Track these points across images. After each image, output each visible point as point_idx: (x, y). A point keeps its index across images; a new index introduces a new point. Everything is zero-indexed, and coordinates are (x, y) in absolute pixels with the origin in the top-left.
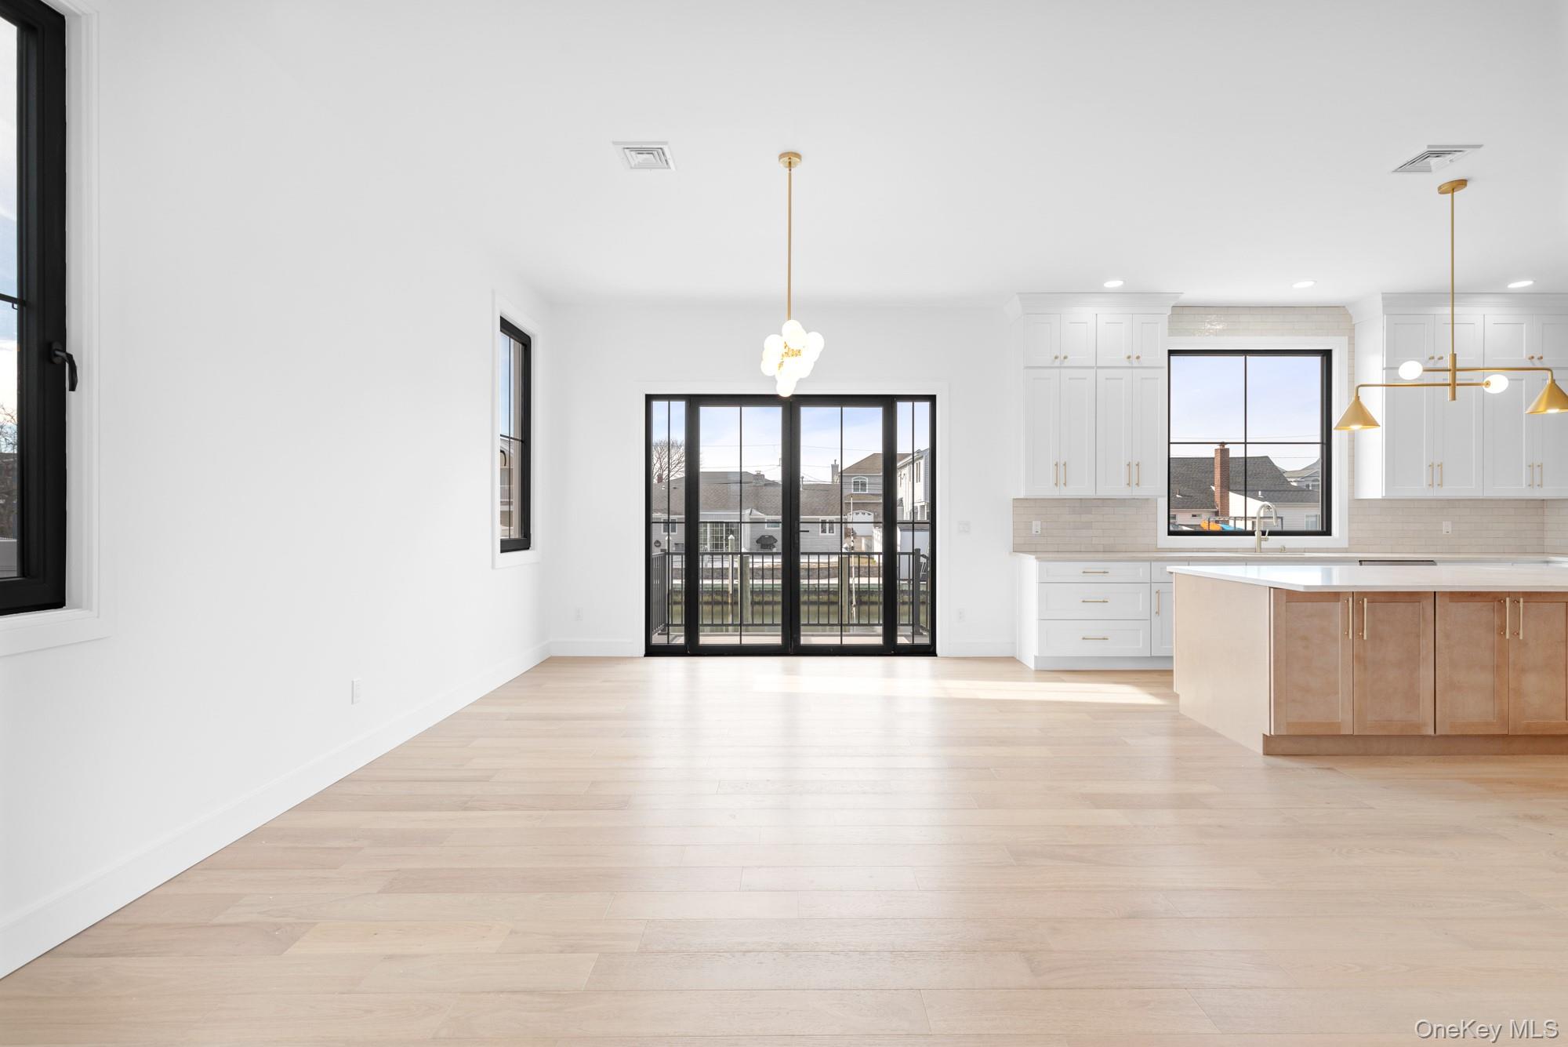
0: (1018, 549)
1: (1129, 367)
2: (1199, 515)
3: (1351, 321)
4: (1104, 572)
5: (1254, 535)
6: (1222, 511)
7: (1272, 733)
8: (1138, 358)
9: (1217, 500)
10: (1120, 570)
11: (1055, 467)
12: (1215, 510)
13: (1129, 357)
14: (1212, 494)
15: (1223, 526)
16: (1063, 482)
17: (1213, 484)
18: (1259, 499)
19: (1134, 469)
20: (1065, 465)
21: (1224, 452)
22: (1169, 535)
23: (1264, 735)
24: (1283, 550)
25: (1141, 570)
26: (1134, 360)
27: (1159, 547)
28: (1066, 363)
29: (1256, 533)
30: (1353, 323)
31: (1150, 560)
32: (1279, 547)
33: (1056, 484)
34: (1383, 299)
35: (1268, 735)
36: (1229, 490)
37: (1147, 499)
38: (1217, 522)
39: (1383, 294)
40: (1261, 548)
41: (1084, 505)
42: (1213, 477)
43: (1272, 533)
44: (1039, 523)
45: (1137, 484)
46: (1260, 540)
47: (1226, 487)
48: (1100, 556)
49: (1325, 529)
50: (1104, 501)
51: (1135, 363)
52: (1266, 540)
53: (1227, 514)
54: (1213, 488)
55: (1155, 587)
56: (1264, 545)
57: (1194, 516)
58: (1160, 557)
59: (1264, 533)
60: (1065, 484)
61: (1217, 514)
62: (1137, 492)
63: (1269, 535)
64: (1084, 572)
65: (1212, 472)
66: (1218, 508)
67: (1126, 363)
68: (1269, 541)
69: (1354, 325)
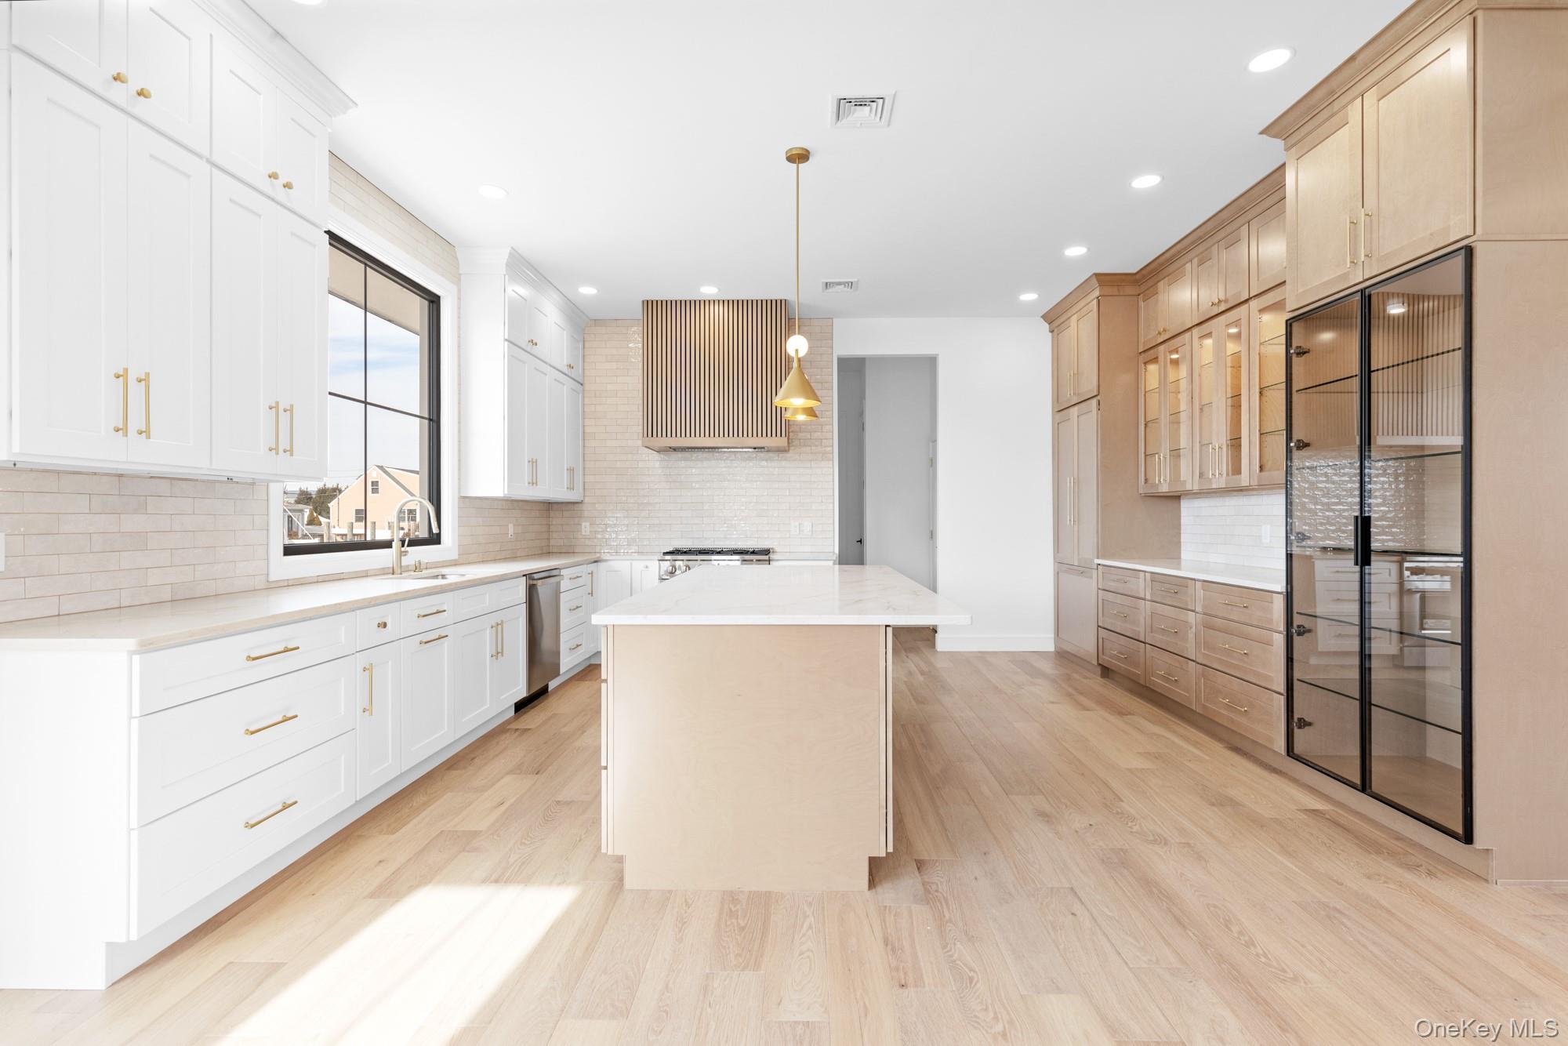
1: (271, 198)
3: (458, 268)
5: (391, 547)
8: (287, 185)
13: (274, 176)
22: (285, 554)
24: (417, 567)
26: (278, 183)
27: (270, 579)
28: (141, 107)
29: (394, 544)
30: (462, 271)
34: (510, 255)
39: (512, 248)
40: (403, 565)
46: (402, 554)
51: (281, 194)
52: (408, 551)
56: (408, 559)
63: (408, 546)
67: (268, 186)
68: (409, 555)
69: (460, 274)
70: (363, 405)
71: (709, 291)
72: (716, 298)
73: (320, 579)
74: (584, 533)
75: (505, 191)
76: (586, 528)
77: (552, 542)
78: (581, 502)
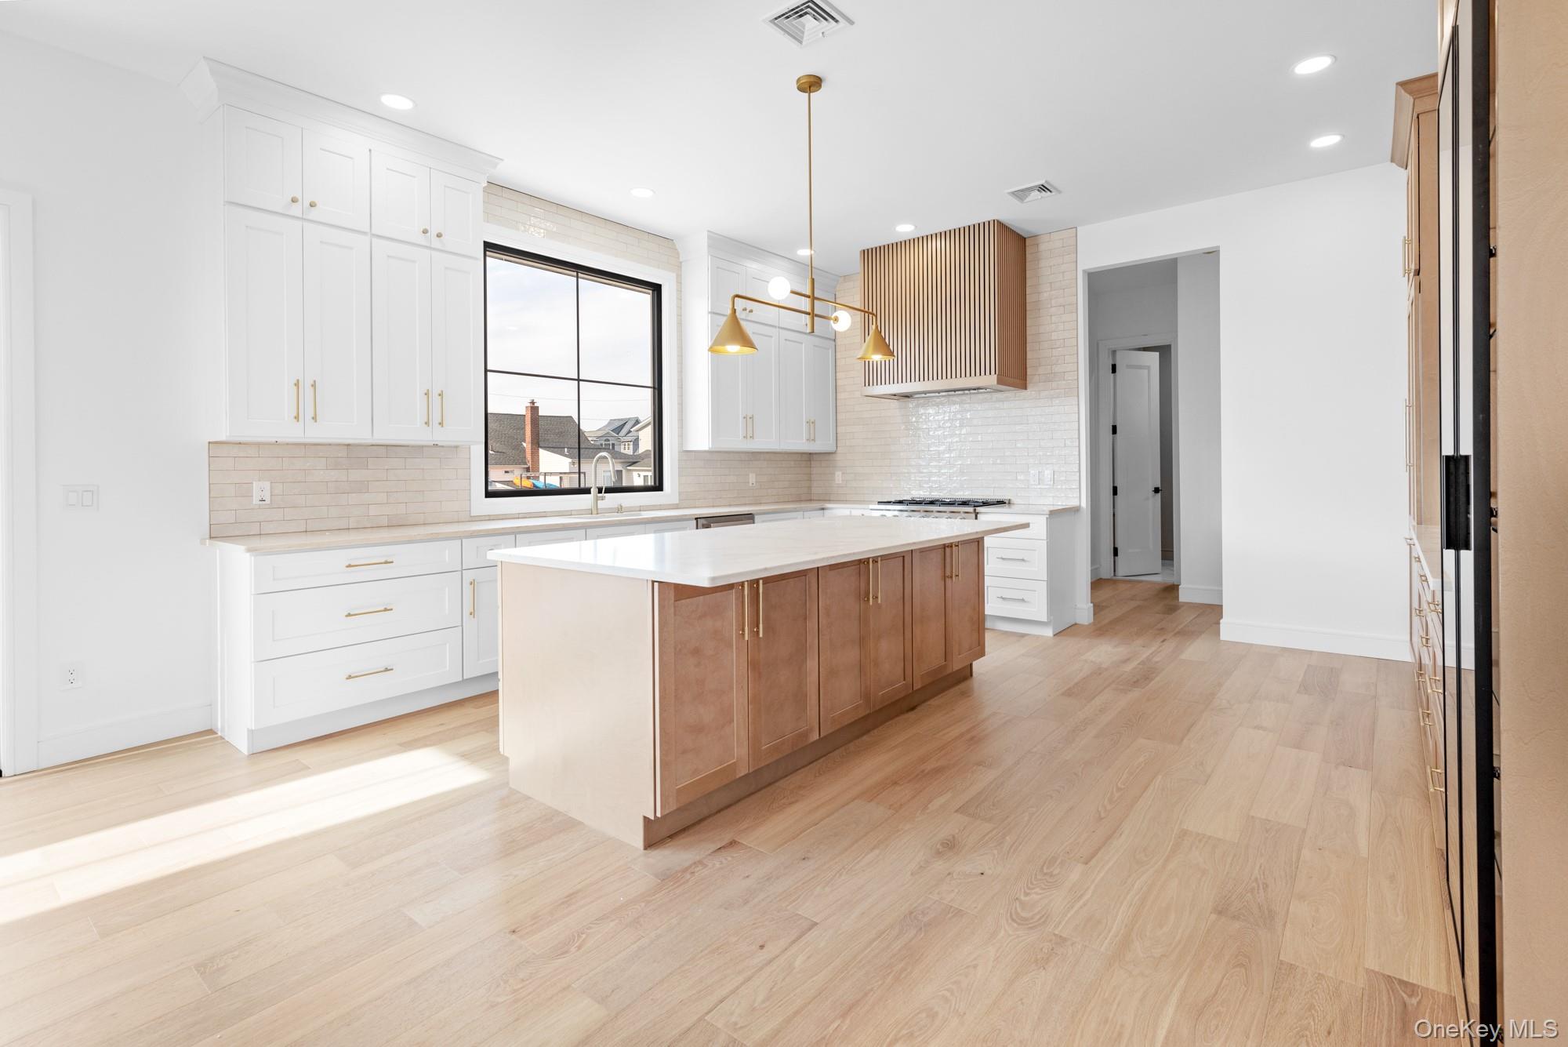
0: (217, 534)
1: (426, 247)
2: (512, 472)
3: (678, 258)
4: (386, 562)
5: (590, 493)
6: (532, 468)
7: (659, 815)
8: (439, 235)
9: (529, 456)
10: (410, 556)
11: (295, 388)
12: (526, 466)
13: (425, 232)
14: (524, 450)
15: (534, 481)
16: (310, 413)
17: (525, 441)
18: (566, 456)
19: (435, 400)
20: (314, 385)
21: (534, 409)
22: (486, 497)
23: (645, 818)
24: (620, 509)
25: (447, 553)
26: (430, 235)
27: (472, 515)
28: (314, 214)
29: (592, 490)
30: (681, 260)
31: (461, 537)
32: (616, 506)
33: (297, 418)
34: (709, 237)
35: (652, 818)
36: (539, 447)
37: (457, 447)
38: (528, 478)
39: (709, 231)
40: (597, 509)
41: (354, 454)
42: (524, 434)
43: (609, 490)
44: (267, 485)
45: (441, 424)
46: (597, 499)
47: (537, 444)
48: (385, 534)
49: (657, 485)
50: (390, 449)
51: (436, 243)
52: (603, 499)
53: (537, 470)
54: (524, 444)
55: (468, 576)
56: (601, 504)
57: (506, 472)
58: (474, 531)
59: (600, 491)
60: (314, 418)
61: (528, 470)
62: (441, 436)
63: (605, 493)
64: (349, 566)
65: (524, 428)
66: (530, 464)
67: (421, 239)
68: (606, 500)
69: (681, 263)
70: (577, 382)
71: (905, 230)
72: (916, 236)
73: (520, 516)
74: (837, 482)
75: (652, 190)
76: (839, 477)
77: (814, 490)
78: (834, 453)
